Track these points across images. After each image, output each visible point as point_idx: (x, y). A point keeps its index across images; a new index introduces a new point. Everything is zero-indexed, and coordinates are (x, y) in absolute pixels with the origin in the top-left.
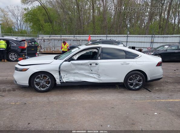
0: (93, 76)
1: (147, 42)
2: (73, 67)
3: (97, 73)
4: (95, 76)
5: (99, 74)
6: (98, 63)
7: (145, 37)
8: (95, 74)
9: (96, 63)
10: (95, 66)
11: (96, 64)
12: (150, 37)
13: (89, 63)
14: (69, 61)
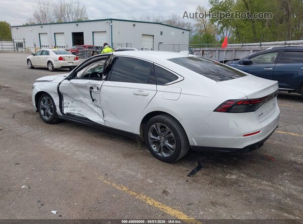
2: (75, 90)
9: (97, 86)
10: (97, 92)
13: (90, 86)
14: (69, 79)
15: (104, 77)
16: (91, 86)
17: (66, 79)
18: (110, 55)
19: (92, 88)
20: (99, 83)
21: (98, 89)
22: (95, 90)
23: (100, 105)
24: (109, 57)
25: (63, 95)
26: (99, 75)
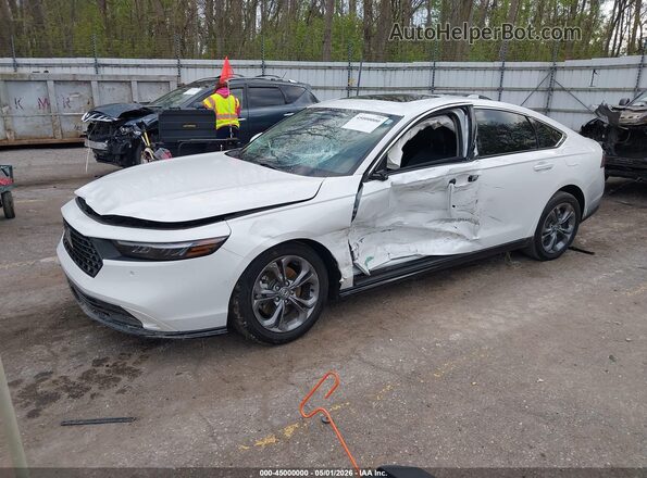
0: (454, 230)
1: (334, 89)
2: (393, 202)
3: (469, 216)
4: (461, 227)
5: (476, 217)
6: (478, 173)
7: (325, 68)
8: (460, 220)
9: (471, 174)
10: (464, 188)
11: (470, 179)
12: (342, 68)
13: (449, 179)
16: (452, 177)
21: (472, 179)
22: (461, 183)
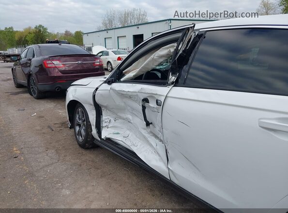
0: (155, 146)
4: (159, 148)
6: (162, 99)
9: (157, 98)
13: (142, 97)
14: (109, 82)
15: (172, 78)
16: (145, 96)
17: (105, 82)
18: (188, 29)
19: (146, 100)
20: (160, 91)
21: (158, 103)
22: (152, 104)
23: (160, 135)
24: (185, 35)
25: (102, 108)
26: (159, 75)
